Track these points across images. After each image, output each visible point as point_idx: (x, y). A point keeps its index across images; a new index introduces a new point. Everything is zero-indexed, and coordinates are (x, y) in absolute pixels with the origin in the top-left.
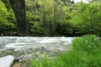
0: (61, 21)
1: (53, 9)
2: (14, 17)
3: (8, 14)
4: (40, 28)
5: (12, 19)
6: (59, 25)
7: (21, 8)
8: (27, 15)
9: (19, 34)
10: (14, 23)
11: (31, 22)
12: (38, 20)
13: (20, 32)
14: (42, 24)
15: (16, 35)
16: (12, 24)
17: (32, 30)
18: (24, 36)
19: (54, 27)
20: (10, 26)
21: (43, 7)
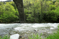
2: (18, 13)
3: (15, 12)
4: (32, 18)
5: (17, 14)
6: (45, 15)
7: (21, 8)
8: (24, 11)
10: (18, 16)
11: (27, 15)
12: (31, 13)
13: (21, 21)
14: (33, 15)
15: (19, 23)
17: (27, 19)
18: (23, 23)
19: (41, 17)
20: (16, 18)
21: (34, 5)
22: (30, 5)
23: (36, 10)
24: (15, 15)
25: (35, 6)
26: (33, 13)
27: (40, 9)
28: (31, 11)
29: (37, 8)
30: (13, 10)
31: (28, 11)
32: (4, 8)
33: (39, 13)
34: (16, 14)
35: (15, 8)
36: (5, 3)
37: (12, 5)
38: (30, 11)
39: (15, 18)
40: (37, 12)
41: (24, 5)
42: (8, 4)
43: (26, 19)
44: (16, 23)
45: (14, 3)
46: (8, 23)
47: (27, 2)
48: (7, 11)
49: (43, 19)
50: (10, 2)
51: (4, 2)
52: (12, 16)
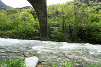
0: (84, 25)
1: (73, 13)
2: (39, 25)
3: (35, 22)
4: (59, 33)
5: (37, 26)
6: (81, 29)
7: (44, 17)
8: (48, 22)
9: (41, 38)
11: (51, 28)
12: (58, 26)
13: (42, 36)
15: (39, 39)
16: (37, 30)
17: (52, 35)
18: (45, 40)
20: (36, 32)
21: (63, 13)
22: (57, 13)
23: (67, 21)
24: (33, 28)
25: (65, 15)
26: (61, 25)
27: (72, 20)
28: (58, 23)
29: (68, 18)
30: (32, 20)
31: (53, 22)
32: (20, 17)
33: (70, 27)
34: (35, 27)
35: (34, 18)
36: (22, 10)
37: (31, 12)
38: (56, 23)
39: (33, 32)
40: (68, 25)
41: (48, 13)
42: (25, 12)
43: (49, 35)
44: (35, 39)
45: (34, 10)
46: (23, 39)
47: (54, 9)
48: (23, 22)
49: (77, 35)
50: (28, 9)
51: (20, 8)
52: (29, 29)
